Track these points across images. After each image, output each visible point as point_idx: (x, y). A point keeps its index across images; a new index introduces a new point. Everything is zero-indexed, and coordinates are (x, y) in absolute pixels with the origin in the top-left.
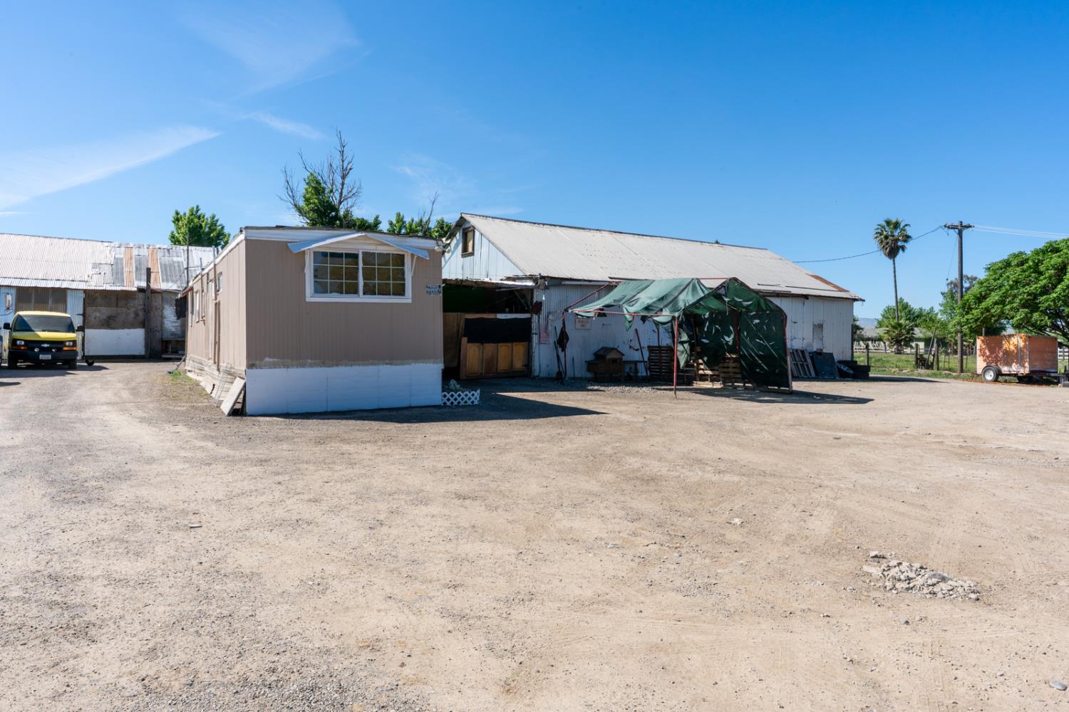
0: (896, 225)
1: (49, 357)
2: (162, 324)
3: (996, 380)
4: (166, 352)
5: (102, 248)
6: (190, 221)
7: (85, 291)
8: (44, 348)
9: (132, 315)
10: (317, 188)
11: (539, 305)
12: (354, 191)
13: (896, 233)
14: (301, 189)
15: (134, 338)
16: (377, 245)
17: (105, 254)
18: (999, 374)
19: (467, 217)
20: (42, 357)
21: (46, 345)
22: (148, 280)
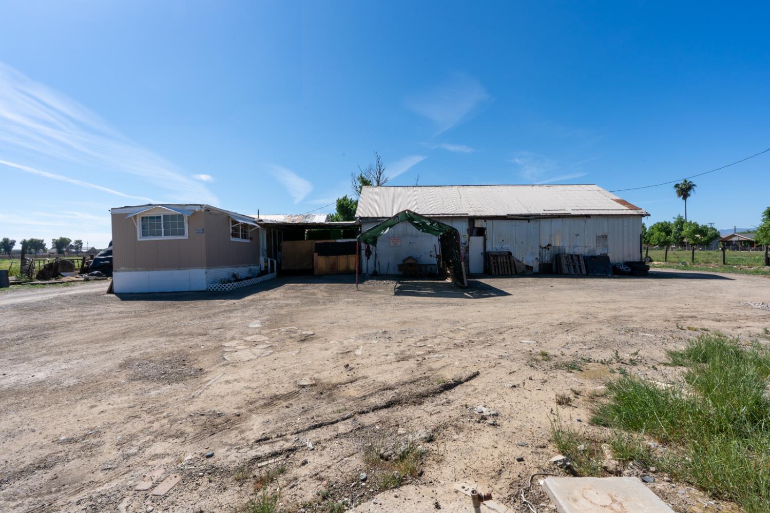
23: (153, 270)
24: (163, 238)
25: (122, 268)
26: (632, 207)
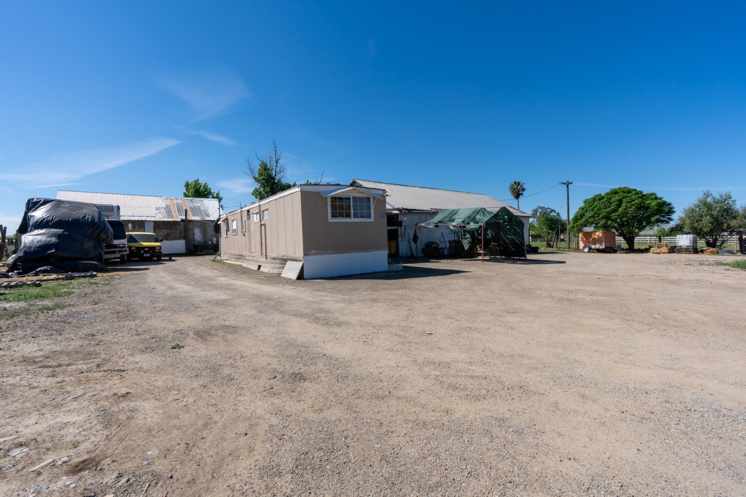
0: (519, 184)
1: (149, 255)
2: (194, 237)
3: (589, 252)
4: (197, 252)
5: (158, 200)
6: (195, 186)
7: (154, 222)
8: (146, 250)
9: (179, 233)
10: (265, 168)
11: (401, 222)
12: (282, 170)
13: (519, 187)
14: (257, 168)
15: (179, 245)
16: (358, 193)
17: (161, 203)
18: (590, 249)
19: (357, 181)
20: (145, 255)
21: (146, 249)
22: (186, 215)
23: (343, 253)
24: (353, 220)
25: (312, 251)
26: (523, 213)
